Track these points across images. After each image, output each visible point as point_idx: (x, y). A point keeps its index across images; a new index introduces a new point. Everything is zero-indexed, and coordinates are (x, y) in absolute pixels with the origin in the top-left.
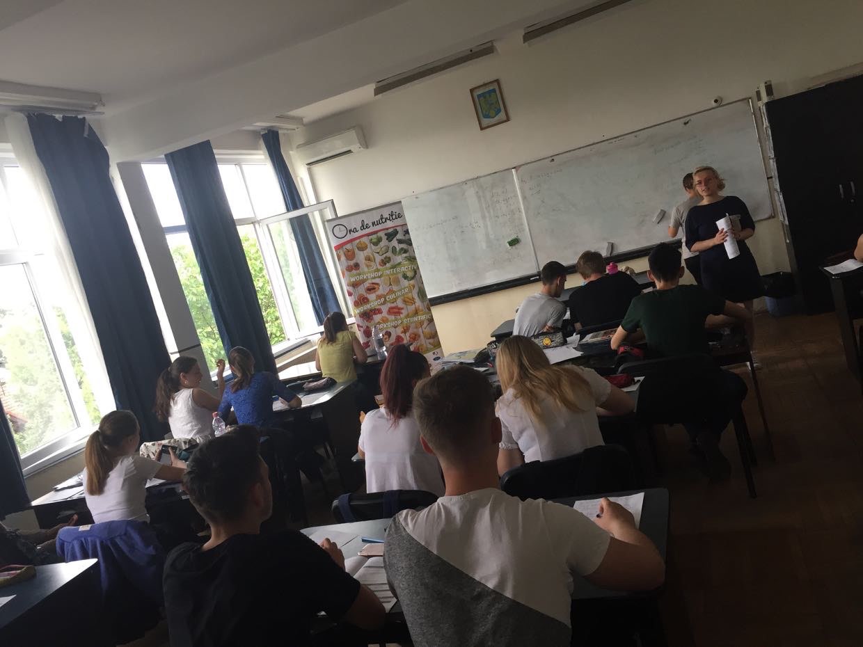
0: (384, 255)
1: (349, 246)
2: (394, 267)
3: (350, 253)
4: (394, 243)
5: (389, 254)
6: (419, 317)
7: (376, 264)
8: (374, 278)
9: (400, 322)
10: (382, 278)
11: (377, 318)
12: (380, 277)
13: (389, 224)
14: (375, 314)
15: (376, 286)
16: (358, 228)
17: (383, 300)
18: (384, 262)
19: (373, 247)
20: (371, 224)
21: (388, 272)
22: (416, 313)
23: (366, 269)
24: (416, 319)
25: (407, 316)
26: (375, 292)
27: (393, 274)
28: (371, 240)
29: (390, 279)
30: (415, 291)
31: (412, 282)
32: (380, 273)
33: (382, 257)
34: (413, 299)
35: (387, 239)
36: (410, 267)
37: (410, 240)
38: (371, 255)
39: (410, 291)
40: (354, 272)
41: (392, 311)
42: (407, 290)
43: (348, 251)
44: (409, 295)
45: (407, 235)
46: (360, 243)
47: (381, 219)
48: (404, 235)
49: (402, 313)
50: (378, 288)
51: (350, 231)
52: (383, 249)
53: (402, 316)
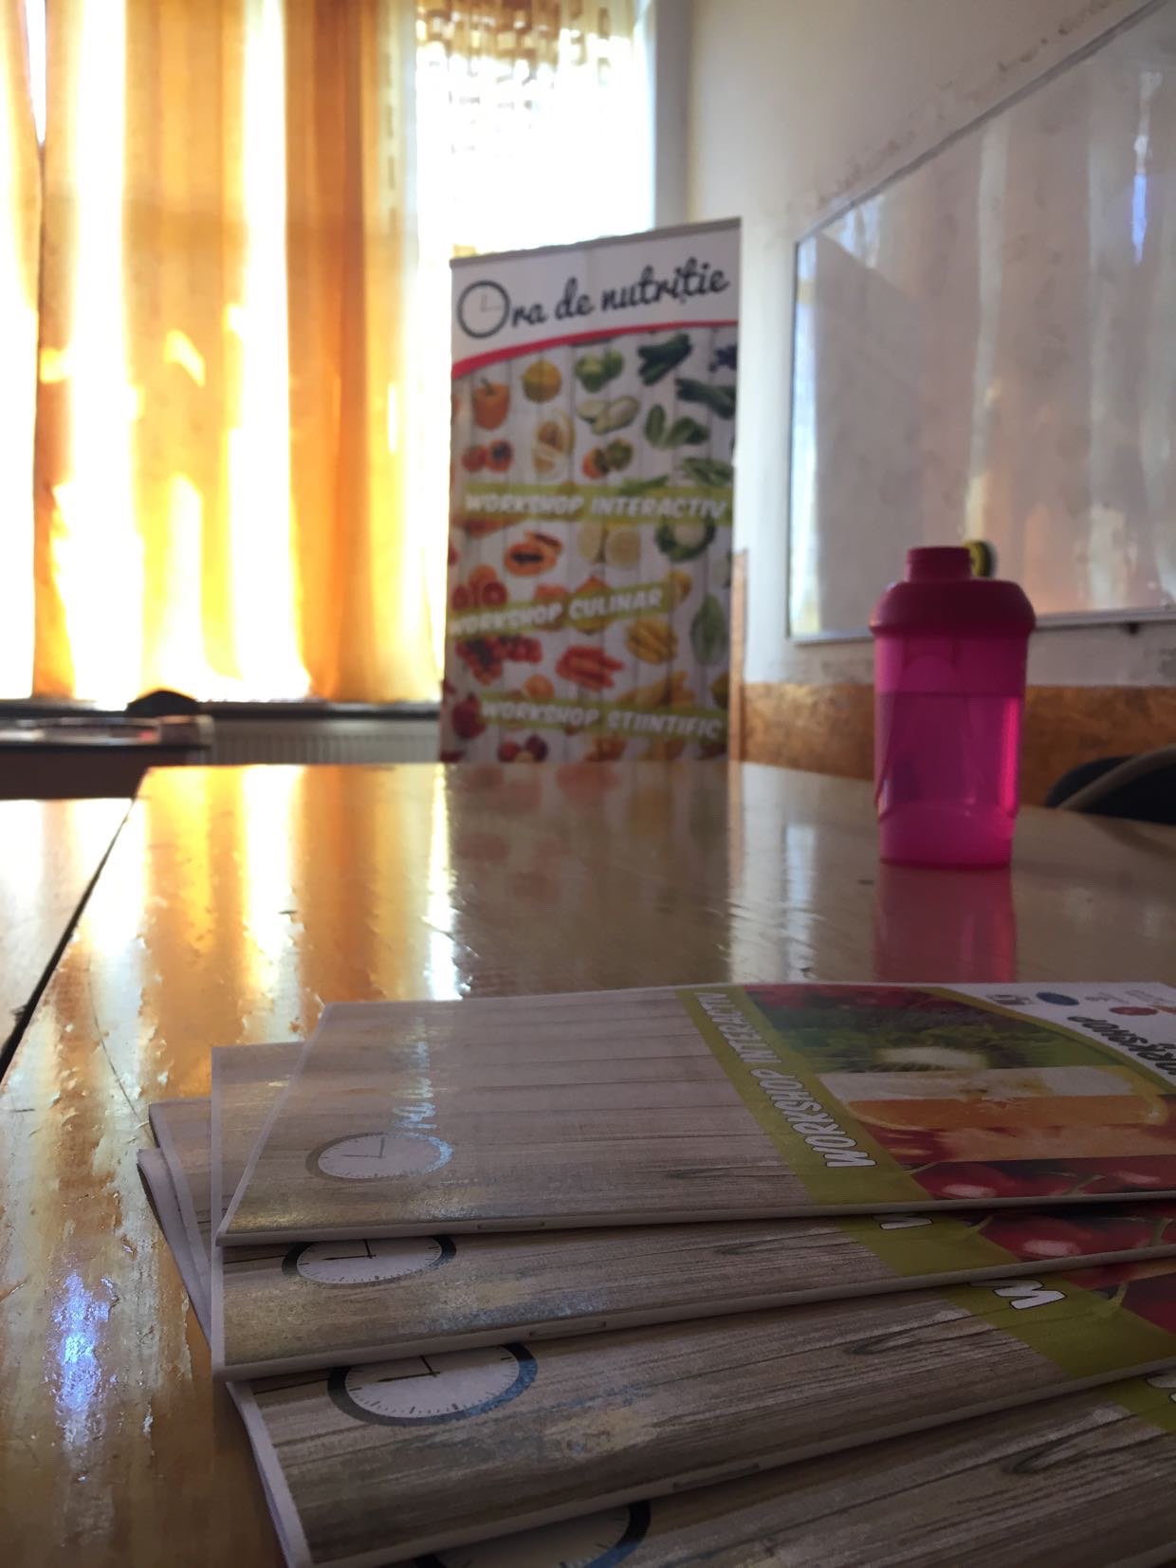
0: (612, 436)
1: (495, 374)
2: (632, 490)
3: (491, 401)
4: (664, 393)
5: (632, 435)
6: (672, 719)
7: (571, 467)
8: (551, 516)
9: (591, 715)
10: (579, 526)
11: (516, 673)
12: (571, 517)
13: (666, 310)
14: (514, 656)
15: (547, 550)
16: (549, 310)
17: (554, 610)
18: (603, 463)
19: (582, 394)
20: (596, 300)
21: (605, 505)
22: (666, 698)
23: (530, 476)
24: (655, 722)
25: (628, 702)
26: (537, 572)
27: (624, 519)
28: (582, 363)
29: (605, 534)
30: (688, 609)
31: (686, 569)
32: (575, 503)
33: (602, 442)
34: (669, 639)
35: (643, 371)
36: (694, 503)
37: (731, 393)
38: (562, 425)
39: (669, 605)
40: (487, 475)
41: (575, 662)
42: (655, 597)
43: (489, 390)
44: (660, 620)
45: (723, 371)
46: (538, 369)
47: (644, 284)
48: (713, 368)
49: (610, 684)
50: (553, 562)
51: (519, 314)
52: (616, 410)
53: (610, 695)
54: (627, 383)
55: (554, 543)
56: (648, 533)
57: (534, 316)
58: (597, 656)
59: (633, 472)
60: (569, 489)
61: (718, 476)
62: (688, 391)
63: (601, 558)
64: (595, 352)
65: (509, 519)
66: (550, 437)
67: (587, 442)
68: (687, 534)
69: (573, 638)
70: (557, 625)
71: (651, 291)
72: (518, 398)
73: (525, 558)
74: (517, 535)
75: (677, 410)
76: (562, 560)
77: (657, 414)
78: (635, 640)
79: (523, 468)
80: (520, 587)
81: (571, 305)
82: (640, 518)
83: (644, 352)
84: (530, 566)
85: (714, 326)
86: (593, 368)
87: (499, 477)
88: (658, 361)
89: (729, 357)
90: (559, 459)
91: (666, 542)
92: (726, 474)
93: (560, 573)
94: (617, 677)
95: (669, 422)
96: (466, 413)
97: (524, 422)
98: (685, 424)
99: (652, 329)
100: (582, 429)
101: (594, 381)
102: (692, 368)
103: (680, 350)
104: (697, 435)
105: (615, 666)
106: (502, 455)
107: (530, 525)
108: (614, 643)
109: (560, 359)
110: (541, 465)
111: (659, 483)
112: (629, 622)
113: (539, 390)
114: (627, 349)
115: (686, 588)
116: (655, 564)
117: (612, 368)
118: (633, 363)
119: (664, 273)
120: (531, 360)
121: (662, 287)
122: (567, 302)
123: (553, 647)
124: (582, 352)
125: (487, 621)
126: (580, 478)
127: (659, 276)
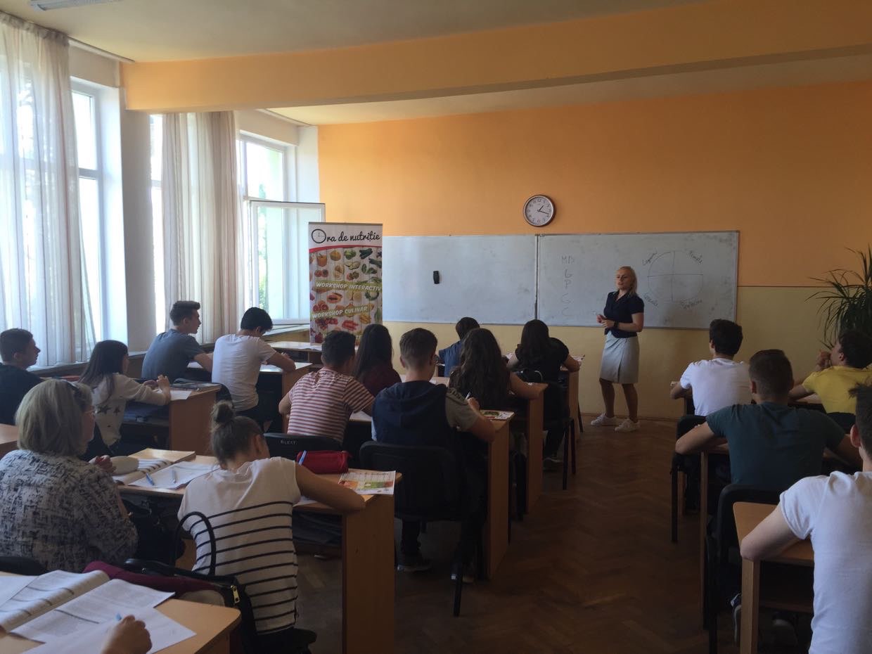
0: (354, 270)
1: (323, 253)
2: (359, 283)
3: (322, 259)
4: (366, 261)
5: (359, 270)
7: (344, 277)
8: (339, 289)
10: (346, 291)
12: (344, 289)
13: (366, 242)
14: (331, 323)
15: (338, 297)
16: (337, 238)
17: (341, 311)
18: (352, 277)
19: (346, 260)
20: (349, 238)
23: (333, 279)
26: (336, 302)
27: (357, 290)
28: (346, 252)
29: (353, 293)
30: (373, 311)
31: (373, 302)
32: (345, 286)
33: (352, 272)
34: (369, 318)
35: (361, 256)
36: (374, 287)
37: (381, 262)
38: (342, 267)
39: (369, 310)
40: (322, 278)
41: (346, 324)
42: (365, 308)
43: (322, 257)
44: (367, 314)
45: (379, 257)
46: (334, 252)
47: (360, 235)
48: (377, 257)
49: (355, 329)
50: (340, 300)
51: (329, 238)
52: (354, 265)
54: (357, 258)
55: (340, 295)
56: (363, 293)
57: (333, 239)
58: (352, 322)
59: (358, 279)
60: (344, 282)
61: (378, 281)
62: (372, 261)
63: (352, 299)
64: (349, 250)
65: (328, 289)
66: (338, 269)
67: (348, 271)
68: (372, 294)
69: (346, 318)
70: (341, 315)
71: (362, 237)
72: (329, 259)
73: (332, 299)
74: (330, 293)
75: (369, 266)
76: (342, 299)
77: (364, 266)
78: (361, 318)
79: (331, 277)
80: (332, 306)
81: (342, 238)
82: (361, 290)
83: (360, 251)
84: (334, 301)
85: (377, 247)
86: (348, 254)
87: (326, 278)
88: (365, 254)
89: (380, 254)
90: (341, 275)
91: (368, 296)
92: (380, 281)
93: (341, 303)
94: (356, 327)
95: (368, 268)
96: (315, 262)
97: (331, 265)
98: (372, 269)
99: (363, 246)
100: (346, 268)
101: (349, 257)
102: (373, 256)
103: (370, 252)
104: (375, 272)
105: (357, 325)
106: (326, 273)
107: (334, 291)
108: (356, 319)
109: (340, 251)
110: (336, 276)
111: (366, 282)
112: (359, 314)
113: (335, 258)
114: (357, 250)
115: (373, 307)
116: (366, 301)
117: (353, 254)
118: (358, 254)
119: (365, 234)
120: (333, 250)
121: (365, 237)
122: (341, 237)
123: (341, 321)
124: (345, 249)
125: (323, 315)
126: (346, 280)
127: (364, 234)
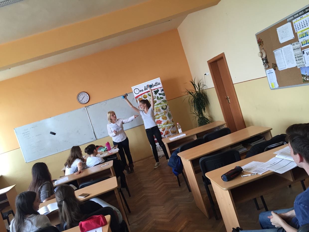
1: (140, 97)
2: (158, 105)
4: (158, 95)
5: (156, 99)
6: (169, 125)
16: (144, 90)
22: (168, 123)
24: (167, 125)
25: (164, 124)
27: (158, 107)
28: (149, 94)
29: (157, 109)
31: (165, 110)
36: (164, 104)
39: (165, 114)
41: (158, 122)
42: (163, 114)
44: (165, 116)
45: (163, 92)
48: (161, 92)
49: (162, 123)
51: (141, 91)
53: (162, 124)
56: (161, 108)
59: (157, 103)
61: (165, 101)
62: (160, 94)
63: (157, 112)
68: (164, 107)
69: (157, 120)
78: (163, 118)
81: (146, 89)
85: (160, 88)
88: (156, 92)
89: (163, 90)
95: (159, 98)
98: (161, 97)
99: (155, 89)
103: (158, 91)
105: (162, 121)
108: (161, 119)
111: (160, 103)
112: (162, 117)
115: (166, 112)
116: (162, 111)
120: (144, 95)
121: (154, 85)
